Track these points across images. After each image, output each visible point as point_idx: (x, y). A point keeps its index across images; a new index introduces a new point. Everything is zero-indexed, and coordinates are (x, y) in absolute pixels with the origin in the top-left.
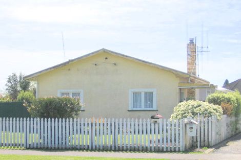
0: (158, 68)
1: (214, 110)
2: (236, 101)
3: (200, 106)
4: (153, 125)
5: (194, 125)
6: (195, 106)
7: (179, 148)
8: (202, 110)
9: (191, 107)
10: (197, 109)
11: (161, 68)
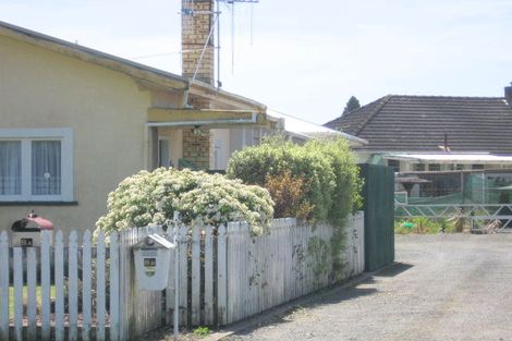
0: (78, 58)
1: (242, 200)
2: (331, 171)
3: (192, 186)
4: (18, 251)
5: (159, 251)
6: (177, 187)
7: (107, 330)
8: (201, 199)
9: (160, 189)
10: (184, 195)
11: (87, 56)
